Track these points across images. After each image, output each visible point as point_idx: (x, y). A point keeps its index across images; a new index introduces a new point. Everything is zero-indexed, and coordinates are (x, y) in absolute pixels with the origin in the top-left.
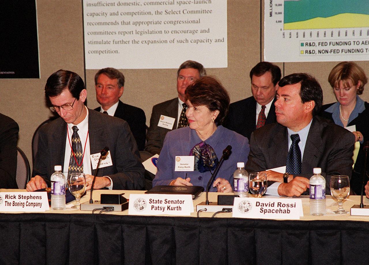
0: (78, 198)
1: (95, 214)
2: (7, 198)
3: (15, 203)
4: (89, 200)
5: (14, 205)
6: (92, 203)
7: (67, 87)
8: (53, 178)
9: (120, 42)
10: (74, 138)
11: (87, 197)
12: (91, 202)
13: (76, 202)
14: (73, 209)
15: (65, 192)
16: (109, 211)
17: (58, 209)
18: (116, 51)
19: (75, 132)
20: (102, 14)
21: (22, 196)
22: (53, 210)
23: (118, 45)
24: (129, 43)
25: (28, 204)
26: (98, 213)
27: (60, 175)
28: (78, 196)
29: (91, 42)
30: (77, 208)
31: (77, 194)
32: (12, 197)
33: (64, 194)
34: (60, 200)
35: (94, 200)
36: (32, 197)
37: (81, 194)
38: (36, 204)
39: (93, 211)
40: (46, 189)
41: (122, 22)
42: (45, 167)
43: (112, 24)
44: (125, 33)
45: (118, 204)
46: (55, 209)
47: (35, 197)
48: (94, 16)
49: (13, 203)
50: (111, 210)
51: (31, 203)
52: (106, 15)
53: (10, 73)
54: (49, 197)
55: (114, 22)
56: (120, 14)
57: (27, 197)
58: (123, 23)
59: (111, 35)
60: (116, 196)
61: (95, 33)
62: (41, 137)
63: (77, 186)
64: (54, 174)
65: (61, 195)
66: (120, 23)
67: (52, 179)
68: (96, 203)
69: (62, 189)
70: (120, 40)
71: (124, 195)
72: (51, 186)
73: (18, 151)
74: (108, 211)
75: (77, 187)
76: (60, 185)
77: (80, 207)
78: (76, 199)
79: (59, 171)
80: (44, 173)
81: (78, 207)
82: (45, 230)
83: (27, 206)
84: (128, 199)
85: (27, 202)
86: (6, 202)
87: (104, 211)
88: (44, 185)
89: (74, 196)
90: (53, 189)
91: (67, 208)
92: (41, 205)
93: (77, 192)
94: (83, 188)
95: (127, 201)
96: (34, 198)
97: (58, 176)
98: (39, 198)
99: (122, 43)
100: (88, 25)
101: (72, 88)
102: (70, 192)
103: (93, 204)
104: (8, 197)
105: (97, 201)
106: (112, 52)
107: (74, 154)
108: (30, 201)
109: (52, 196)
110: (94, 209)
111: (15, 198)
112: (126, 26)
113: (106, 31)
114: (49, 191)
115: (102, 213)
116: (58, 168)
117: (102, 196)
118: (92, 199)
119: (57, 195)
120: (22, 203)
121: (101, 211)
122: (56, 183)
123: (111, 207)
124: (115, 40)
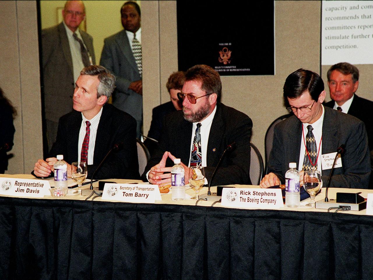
0: (313, 196)
1: (331, 213)
2: (241, 193)
3: (249, 200)
4: (325, 198)
5: (248, 202)
6: (328, 201)
7: (308, 89)
8: (288, 175)
9: (359, 37)
10: (308, 138)
11: (322, 195)
12: (326, 200)
13: (310, 199)
14: (307, 207)
15: (299, 189)
16: (346, 210)
17: (293, 206)
18: (354, 46)
19: (310, 131)
20: (341, 8)
21: (257, 193)
22: (287, 207)
23: (356, 39)
24: (368, 37)
25: (262, 200)
26: (334, 212)
27: (295, 172)
28: (312, 194)
29: (328, 37)
30: (311, 206)
31: (312, 192)
32: (247, 193)
33: (299, 191)
34: (294, 198)
35: (329, 198)
36: (266, 193)
37: (316, 192)
38: (270, 201)
39: (329, 210)
40: (280, 186)
41: (362, 16)
42: (280, 164)
43: (352, 18)
44: (365, 27)
45: (355, 203)
46: (289, 206)
47: (270, 194)
48: (333, 11)
49: (248, 199)
50: (348, 209)
51: (266, 200)
52: (346, 9)
53: (245, 70)
54: (284, 194)
55: (354, 16)
56: (361, 7)
57: (262, 193)
58: (364, 17)
59: (350, 29)
60: (353, 195)
61: (333, 28)
62: (276, 135)
63: (312, 183)
64: (289, 172)
65: (295, 193)
66: (360, 17)
67: (286, 177)
68: (331, 201)
69: (296, 186)
70: (359, 34)
71: (361, 194)
72: (286, 183)
73: (251, 147)
74: (344, 210)
75: (312, 185)
76: (294, 182)
77: (314, 205)
78: (311, 196)
79: (294, 169)
80: (278, 171)
81: (313, 205)
82: (279, 227)
83: (261, 202)
84: (366, 198)
85: (262, 198)
86: (241, 197)
87: (340, 210)
88: (278, 183)
89: (309, 193)
90: (287, 186)
91: (301, 206)
92: (275, 202)
93: (312, 189)
94: (317, 186)
95: (364, 201)
96: (268, 194)
97: (292, 173)
98: (274, 195)
99: (361, 37)
100: (326, 20)
101: (312, 90)
102: (305, 190)
103: (328, 203)
104: (243, 193)
105: (333, 200)
106: (350, 47)
107: (308, 153)
108: (265, 197)
109: (286, 194)
110: (330, 208)
111: (249, 194)
112: (367, 19)
113: (345, 26)
114: (283, 188)
115: (338, 212)
116: (292, 165)
117: (338, 194)
118: (328, 197)
119: (291, 192)
120: (256, 199)
121: (337, 210)
122: (290, 181)
123: (347, 207)
124: (353, 34)
